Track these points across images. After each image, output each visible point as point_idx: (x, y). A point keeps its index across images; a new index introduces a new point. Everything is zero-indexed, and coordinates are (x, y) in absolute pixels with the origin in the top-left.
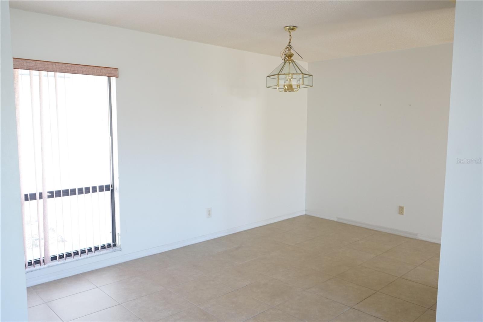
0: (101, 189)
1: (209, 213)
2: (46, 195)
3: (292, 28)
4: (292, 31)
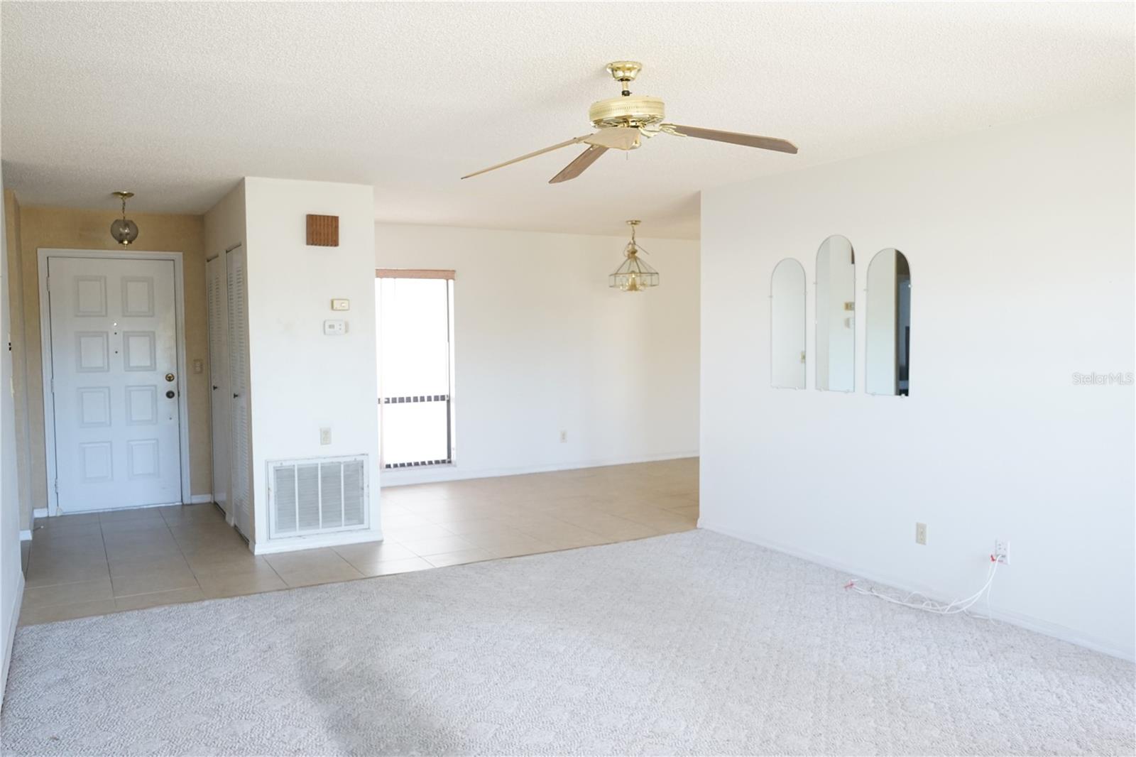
0: (436, 398)
1: (564, 436)
2: (383, 400)
3: (635, 223)
4: (635, 226)
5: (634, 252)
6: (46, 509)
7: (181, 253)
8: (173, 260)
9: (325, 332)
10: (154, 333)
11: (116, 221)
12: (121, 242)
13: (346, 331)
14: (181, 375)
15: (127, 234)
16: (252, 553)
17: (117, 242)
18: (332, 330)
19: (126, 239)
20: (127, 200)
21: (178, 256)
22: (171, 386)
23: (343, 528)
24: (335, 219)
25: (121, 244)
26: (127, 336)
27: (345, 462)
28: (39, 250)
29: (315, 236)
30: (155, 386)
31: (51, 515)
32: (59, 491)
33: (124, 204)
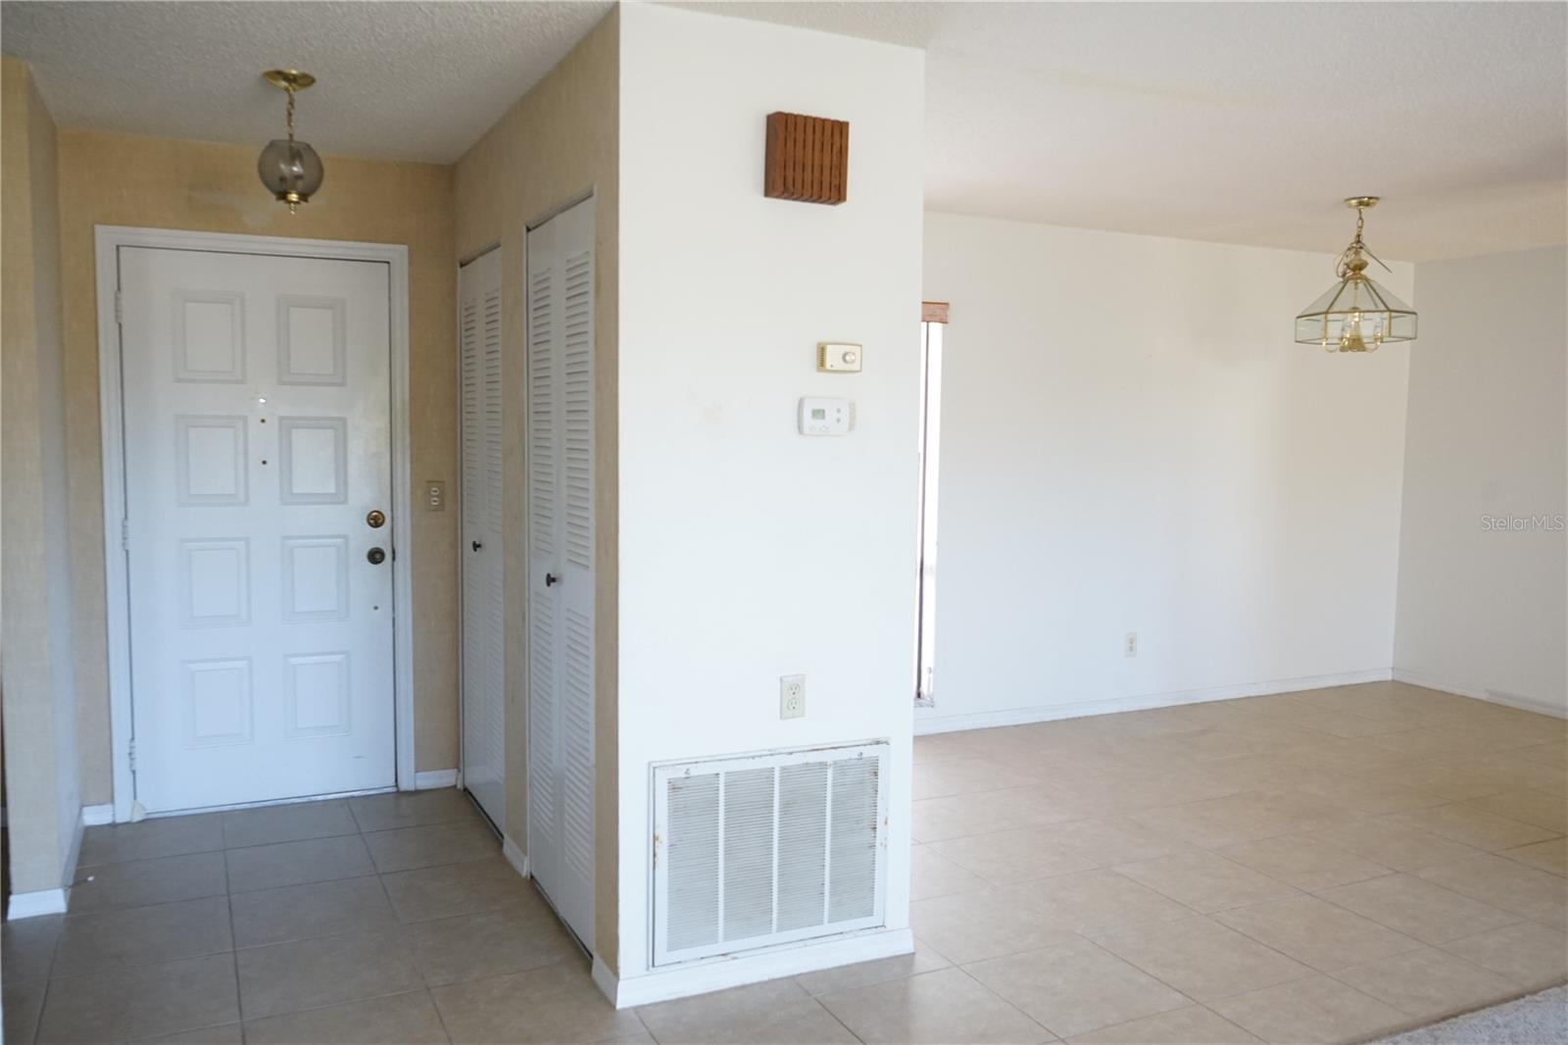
1: (1131, 645)
3: (1364, 203)
4: (1365, 209)
5: (1360, 267)
6: (109, 807)
7: (404, 248)
8: (388, 263)
9: (800, 428)
10: (343, 420)
11: (272, 145)
12: (283, 196)
13: (851, 428)
14: (399, 512)
15: (298, 177)
16: (613, 1006)
17: (274, 197)
18: (819, 423)
19: (294, 188)
20: (301, 95)
21: (398, 253)
22: (379, 538)
23: (827, 928)
24: (840, 129)
25: (282, 202)
26: (288, 425)
27: (835, 763)
28: (100, 229)
29: (790, 173)
30: (345, 537)
31: (119, 820)
32: (138, 767)
33: (291, 103)
